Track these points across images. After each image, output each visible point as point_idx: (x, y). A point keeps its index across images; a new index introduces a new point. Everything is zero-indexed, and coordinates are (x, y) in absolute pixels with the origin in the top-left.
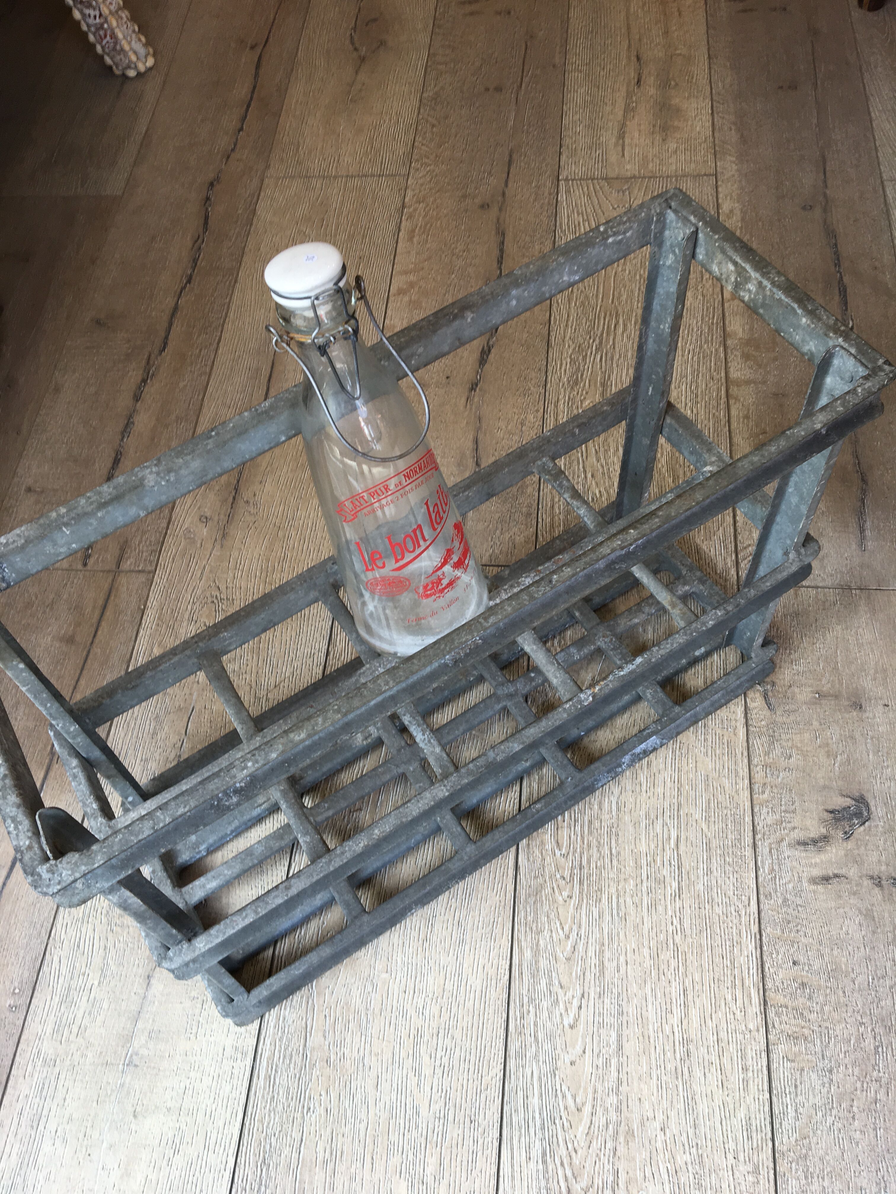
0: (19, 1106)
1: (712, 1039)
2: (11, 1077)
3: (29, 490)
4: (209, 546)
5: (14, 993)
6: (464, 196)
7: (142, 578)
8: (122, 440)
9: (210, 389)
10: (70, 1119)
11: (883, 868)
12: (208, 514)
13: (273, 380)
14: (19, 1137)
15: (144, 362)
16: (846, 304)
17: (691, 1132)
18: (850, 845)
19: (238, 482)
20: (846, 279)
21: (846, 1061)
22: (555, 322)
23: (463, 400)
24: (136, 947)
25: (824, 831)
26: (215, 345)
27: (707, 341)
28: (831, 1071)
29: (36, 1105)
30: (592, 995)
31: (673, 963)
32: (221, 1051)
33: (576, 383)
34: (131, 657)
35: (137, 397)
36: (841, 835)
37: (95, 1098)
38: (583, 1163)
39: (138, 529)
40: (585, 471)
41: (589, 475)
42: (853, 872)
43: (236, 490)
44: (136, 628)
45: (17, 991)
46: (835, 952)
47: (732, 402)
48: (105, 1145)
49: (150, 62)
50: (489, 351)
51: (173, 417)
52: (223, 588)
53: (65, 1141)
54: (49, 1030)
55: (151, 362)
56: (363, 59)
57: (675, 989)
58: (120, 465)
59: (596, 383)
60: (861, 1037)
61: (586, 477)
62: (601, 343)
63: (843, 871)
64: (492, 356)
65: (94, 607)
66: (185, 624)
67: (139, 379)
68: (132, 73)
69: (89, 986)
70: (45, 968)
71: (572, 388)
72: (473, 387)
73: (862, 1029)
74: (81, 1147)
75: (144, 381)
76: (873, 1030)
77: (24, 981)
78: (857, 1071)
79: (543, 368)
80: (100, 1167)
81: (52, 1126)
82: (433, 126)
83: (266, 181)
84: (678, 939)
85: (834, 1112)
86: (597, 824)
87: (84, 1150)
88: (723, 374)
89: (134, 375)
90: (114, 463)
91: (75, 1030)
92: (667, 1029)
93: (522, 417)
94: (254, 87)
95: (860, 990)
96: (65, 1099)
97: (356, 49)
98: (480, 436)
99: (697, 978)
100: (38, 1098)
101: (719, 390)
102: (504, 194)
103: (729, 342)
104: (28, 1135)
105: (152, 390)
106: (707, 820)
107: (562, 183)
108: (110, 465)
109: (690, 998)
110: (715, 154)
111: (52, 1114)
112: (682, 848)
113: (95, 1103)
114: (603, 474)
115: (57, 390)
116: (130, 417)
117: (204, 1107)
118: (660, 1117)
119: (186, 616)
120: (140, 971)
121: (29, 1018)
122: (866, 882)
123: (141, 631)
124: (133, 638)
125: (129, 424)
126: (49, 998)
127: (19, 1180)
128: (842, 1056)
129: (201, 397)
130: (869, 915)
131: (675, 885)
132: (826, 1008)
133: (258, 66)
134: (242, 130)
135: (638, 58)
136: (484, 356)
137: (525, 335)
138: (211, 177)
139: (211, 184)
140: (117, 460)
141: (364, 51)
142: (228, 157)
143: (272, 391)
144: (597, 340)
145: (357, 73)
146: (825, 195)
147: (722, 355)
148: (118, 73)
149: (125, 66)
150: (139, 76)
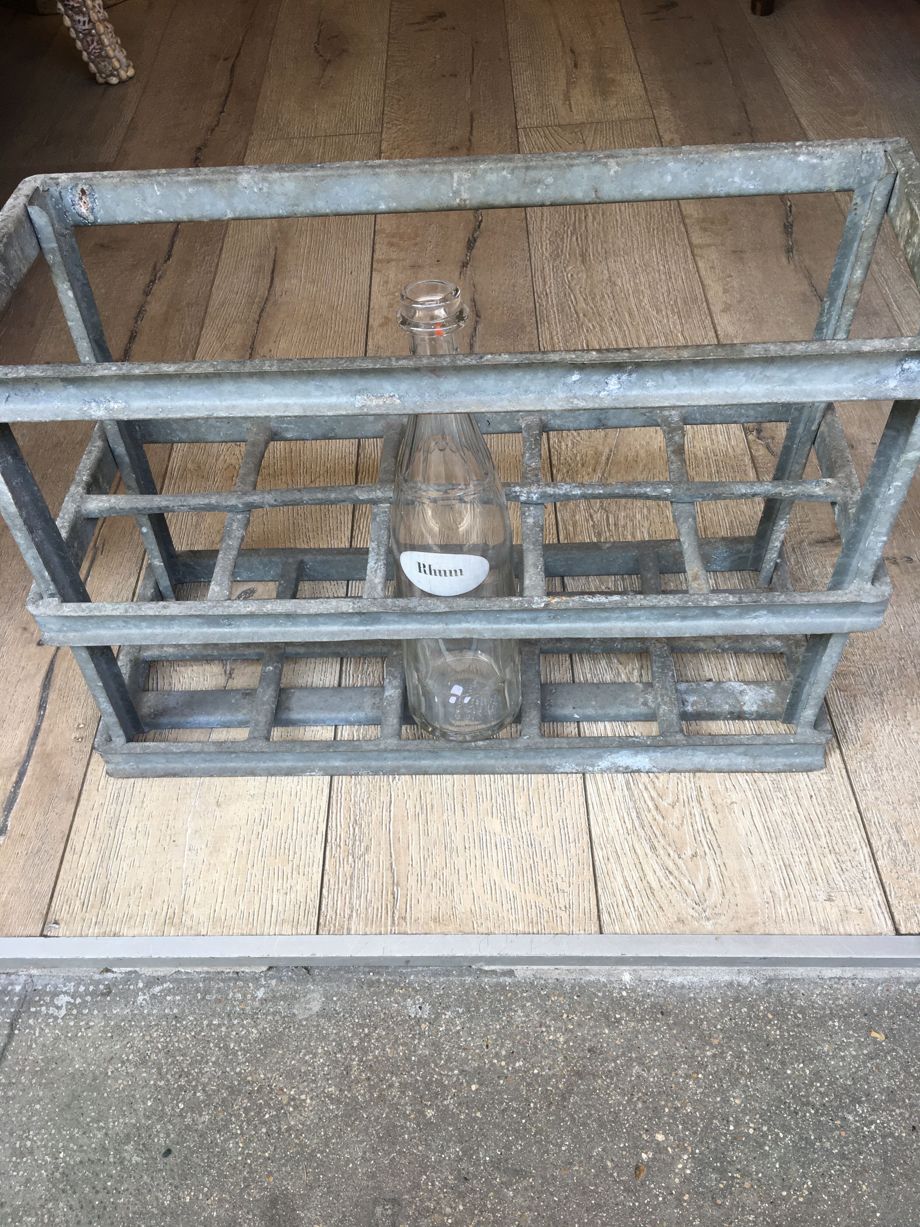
0: (95, 813)
2: (84, 792)
5: (78, 728)
6: (435, 144)
8: (136, 322)
9: (217, 282)
10: (150, 816)
11: (896, 551)
13: (276, 274)
14: (97, 837)
15: (150, 269)
19: (253, 343)
21: (894, 685)
22: (531, 218)
23: (457, 274)
24: (202, 679)
26: (218, 252)
27: (667, 222)
28: (881, 694)
29: (113, 811)
33: (558, 256)
34: (166, 473)
35: (147, 293)
37: (176, 797)
38: (666, 785)
40: (577, 313)
41: (581, 315)
43: (252, 349)
44: (168, 452)
45: (82, 726)
47: (697, 259)
48: (189, 832)
49: (131, 72)
50: (475, 240)
51: (184, 303)
53: (147, 834)
55: (157, 268)
56: (329, 62)
58: (137, 339)
59: (575, 254)
60: (902, 669)
61: (578, 317)
62: (575, 229)
64: (478, 244)
67: (147, 281)
68: (114, 80)
71: (555, 259)
72: (465, 265)
73: (903, 662)
74: (165, 836)
75: (153, 282)
76: (912, 662)
77: (89, 717)
78: (904, 692)
79: (526, 248)
80: (187, 848)
81: (132, 824)
82: (399, 100)
83: (251, 143)
85: (890, 722)
87: (168, 838)
88: (686, 241)
89: (141, 278)
90: (130, 338)
93: (513, 281)
94: (231, 84)
95: (894, 635)
96: (143, 802)
97: (321, 55)
98: (476, 297)
100: (114, 805)
101: (685, 252)
102: (470, 140)
103: (687, 221)
104: (107, 834)
105: (160, 288)
107: (521, 131)
108: (126, 341)
110: (651, 106)
111: (131, 814)
113: (175, 801)
114: (594, 313)
116: (142, 306)
117: (288, 789)
123: (174, 454)
124: (167, 459)
125: (140, 312)
127: (102, 871)
128: (888, 682)
129: (209, 288)
132: (867, 651)
133: (232, 71)
134: (223, 112)
135: (572, 51)
136: (471, 244)
137: (506, 229)
138: (198, 144)
139: (199, 149)
140: (132, 337)
141: (328, 56)
142: (213, 130)
143: (276, 279)
144: (571, 228)
145: (324, 71)
146: (750, 126)
147: (683, 229)
148: (101, 80)
149: (108, 73)
150: (122, 82)
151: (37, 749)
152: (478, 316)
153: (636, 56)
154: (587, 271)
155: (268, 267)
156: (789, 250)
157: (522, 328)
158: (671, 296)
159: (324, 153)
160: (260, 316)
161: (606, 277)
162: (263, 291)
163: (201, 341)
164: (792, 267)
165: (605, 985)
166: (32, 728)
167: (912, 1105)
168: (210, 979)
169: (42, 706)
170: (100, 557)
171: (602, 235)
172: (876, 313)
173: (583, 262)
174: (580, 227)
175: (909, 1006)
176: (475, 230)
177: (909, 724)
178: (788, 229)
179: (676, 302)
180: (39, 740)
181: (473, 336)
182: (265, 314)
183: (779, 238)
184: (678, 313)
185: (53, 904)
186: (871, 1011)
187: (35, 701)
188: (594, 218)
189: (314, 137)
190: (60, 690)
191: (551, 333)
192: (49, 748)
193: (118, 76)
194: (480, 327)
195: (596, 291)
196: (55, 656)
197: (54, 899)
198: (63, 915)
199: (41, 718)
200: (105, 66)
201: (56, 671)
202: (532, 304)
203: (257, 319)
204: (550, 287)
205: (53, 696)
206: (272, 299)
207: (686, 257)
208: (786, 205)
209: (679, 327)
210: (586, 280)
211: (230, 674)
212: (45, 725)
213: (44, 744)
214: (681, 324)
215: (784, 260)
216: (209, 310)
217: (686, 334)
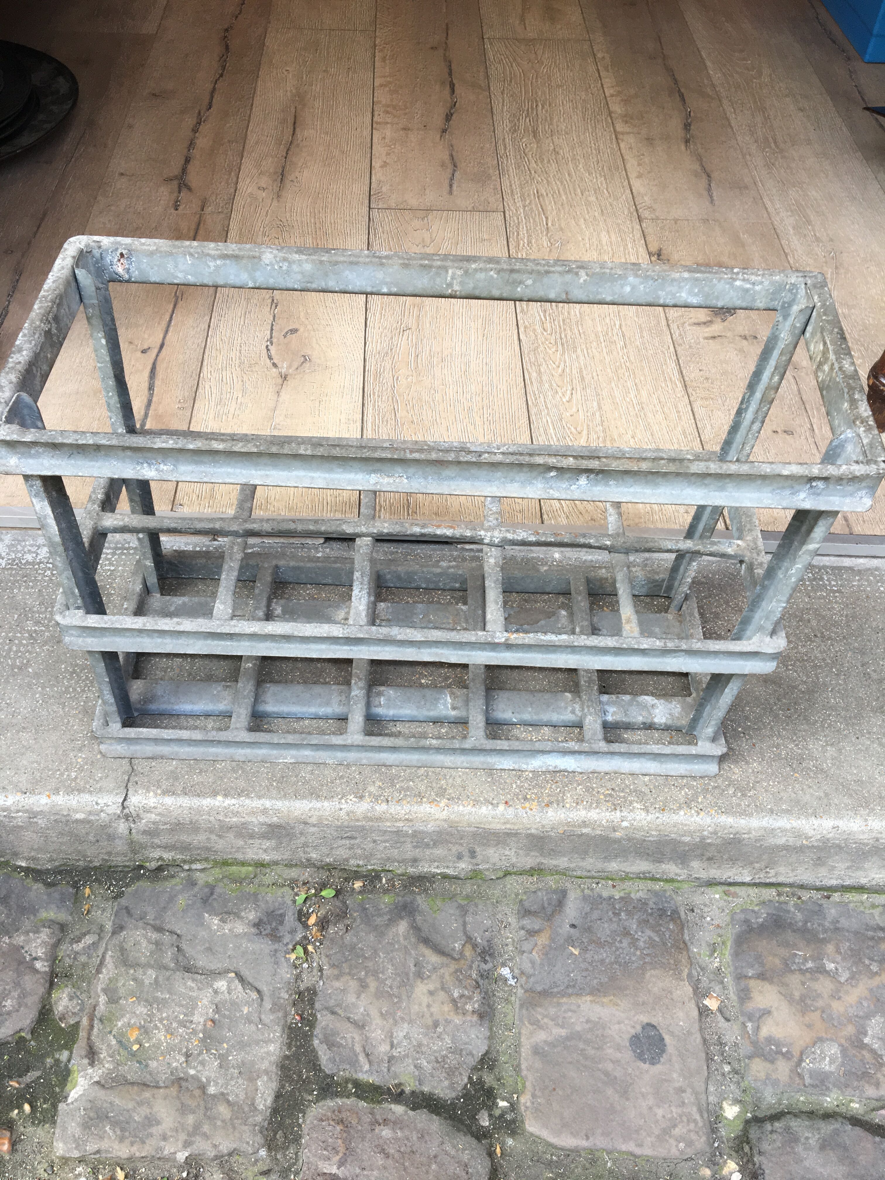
1: (656, 402)
3: (122, 174)
4: (270, 201)
5: (179, 402)
6: (419, 43)
7: (222, 216)
8: (189, 150)
9: (250, 128)
11: (747, 332)
12: (265, 186)
13: (297, 125)
15: (196, 115)
16: (684, 100)
17: (650, 438)
18: (726, 323)
19: (283, 171)
20: (682, 90)
22: (495, 103)
23: (439, 136)
24: (265, 379)
25: (709, 319)
26: (249, 106)
27: (598, 114)
30: (579, 389)
31: (627, 374)
32: (338, 421)
33: (515, 131)
35: (195, 130)
36: (719, 320)
39: (213, 193)
40: (529, 170)
42: (729, 334)
43: (282, 175)
46: (724, 365)
47: (620, 141)
50: (452, 115)
51: (226, 140)
52: (284, 220)
54: (212, 416)
55: (202, 114)
57: (630, 384)
58: (191, 163)
59: (528, 132)
61: (531, 173)
62: (528, 113)
63: (723, 334)
64: (454, 117)
65: (189, 229)
66: (260, 237)
67: (195, 122)
69: (235, 397)
70: (200, 390)
71: (513, 133)
72: (444, 131)
75: (199, 123)
77: (186, 397)
79: (491, 124)
82: (389, 8)
83: (269, 29)
84: (628, 364)
86: (568, 321)
88: (612, 129)
89: (190, 121)
90: (186, 162)
91: (230, 416)
92: (628, 400)
93: (481, 145)
98: (454, 154)
99: (642, 379)
101: (611, 136)
102: (446, 43)
103: (613, 115)
105: (204, 128)
106: (638, 316)
107: (486, 40)
108: (182, 162)
109: (640, 387)
110: (588, 31)
112: (624, 329)
115: (130, 127)
116: (193, 140)
118: (630, 433)
119: (261, 233)
120: (271, 390)
121: (195, 412)
122: (737, 338)
125: (191, 144)
126: (207, 403)
129: (245, 131)
130: (741, 350)
131: (622, 343)
132: (722, 387)
136: (448, 117)
137: (475, 108)
138: (226, 26)
139: (227, 30)
140: (187, 160)
142: (237, 17)
143: (297, 130)
144: (525, 112)
146: (662, 53)
147: (610, 121)
151: (151, 412)
152: (455, 166)
154: (538, 143)
155: (290, 120)
156: (687, 141)
157: (489, 177)
158: (600, 164)
159: (329, 42)
160: (287, 154)
161: (552, 148)
162: (287, 137)
163: (242, 167)
164: (689, 152)
165: (543, 559)
166: (146, 401)
167: (729, 620)
168: (285, 547)
169: (151, 388)
170: (180, 304)
171: (548, 119)
172: (746, 187)
173: (535, 136)
174: (532, 113)
175: (732, 574)
176: (451, 108)
178: (687, 126)
179: (603, 168)
180: (152, 407)
181: (452, 179)
182: (290, 153)
183: (680, 133)
184: (605, 176)
185: (177, 495)
186: (708, 575)
187: (146, 385)
188: (543, 107)
189: (321, 30)
190: (163, 380)
191: (510, 182)
192: (160, 412)
194: (457, 174)
195: (544, 157)
196: (156, 360)
197: (178, 493)
198: (185, 501)
199: (151, 395)
201: (158, 368)
202: (496, 162)
203: (285, 154)
204: (509, 151)
205: (158, 383)
206: (295, 143)
207: (611, 140)
208: (686, 110)
209: (605, 185)
210: (537, 150)
211: (285, 378)
212: (154, 399)
213: (156, 410)
214: (606, 183)
215: (683, 147)
216: (246, 147)
217: (610, 190)
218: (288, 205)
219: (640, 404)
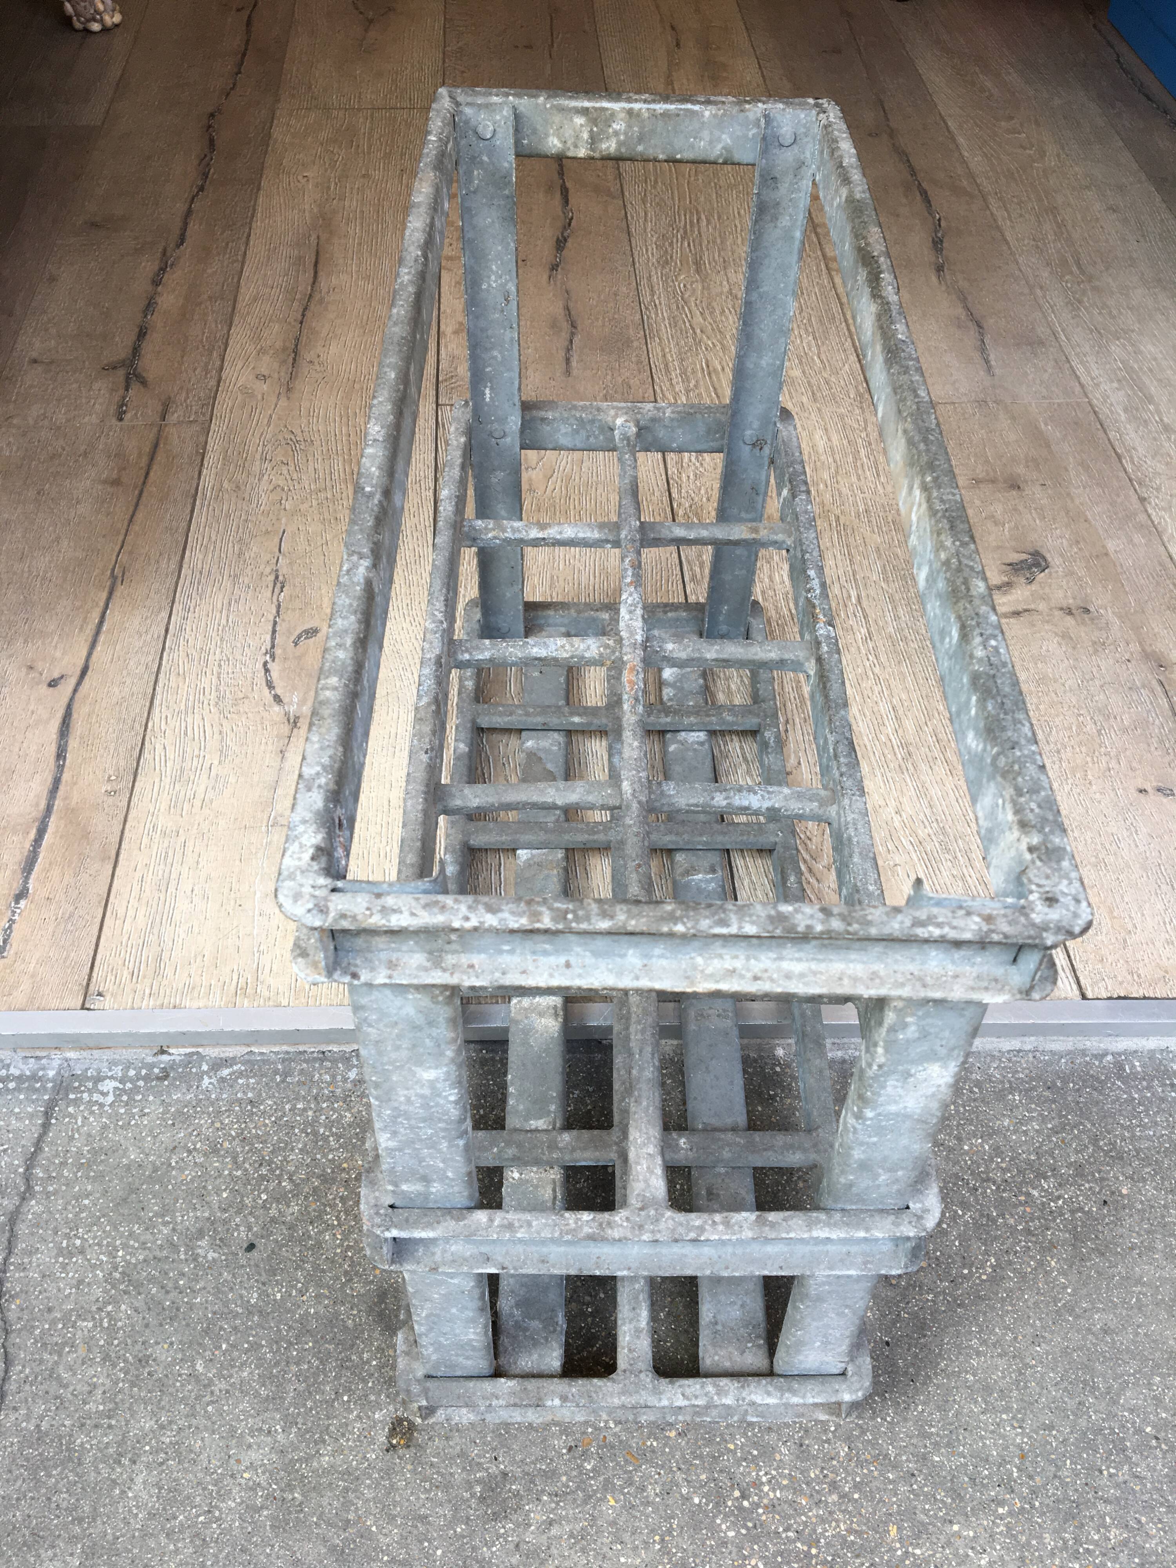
0: (138, 875)
1: (931, 740)
2: (122, 851)
3: (35, 361)
4: (274, 399)
5: (109, 780)
7: (196, 428)
8: (145, 317)
9: (246, 274)
10: (208, 878)
11: (1071, 601)
12: (266, 373)
13: (320, 266)
14: (144, 901)
15: (159, 255)
16: (929, 202)
17: (928, 812)
18: (1033, 587)
19: (296, 346)
20: (925, 185)
21: (1072, 743)
22: (632, 218)
23: (546, 276)
24: (259, 728)
25: (1006, 579)
26: (244, 239)
28: (1058, 752)
29: (160, 872)
30: (797, 720)
31: (877, 689)
32: (386, 803)
33: (667, 262)
34: (197, 493)
35: (157, 282)
36: (1023, 580)
37: (238, 857)
38: (819, 847)
39: (181, 388)
40: (693, 329)
41: (698, 331)
42: (1042, 606)
43: (295, 352)
44: (197, 469)
45: (113, 778)
46: (1040, 665)
47: (834, 273)
48: (258, 895)
49: (117, 18)
50: (566, 240)
51: (206, 297)
52: (297, 431)
53: (205, 897)
54: (164, 806)
55: (168, 254)
56: (371, 21)
57: (884, 708)
58: (147, 337)
59: (688, 263)
60: (1081, 725)
61: (695, 333)
62: (685, 232)
63: (1032, 606)
64: (569, 244)
65: (140, 455)
66: (258, 463)
67: (156, 268)
68: (96, 27)
69: (207, 765)
70: (146, 754)
71: (663, 267)
72: (554, 267)
73: (1081, 719)
74: (228, 900)
75: (163, 269)
76: (1092, 718)
77: (121, 769)
78: (1084, 749)
79: (628, 252)
80: (257, 913)
81: (185, 886)
82: (463, 72)
83: (278, 113)
84: (877, 670)
85: (1069, 782)
86: (771, 593)
87: (232, 902)
88: (819, 253)
89: (148, 266)
90: (139, 336)
91: (197, 803)
92: (883, 738)
93: (614, 289)
94: (248, 41)
95: (1071, 690)
96: (198, 863)
97: (361, 13)
98: (571, 305)
99: (904, 697)
100: (162, 866)
101: (818, 266)
103: (819, 230)
104: (156, 898)
105: (173, 277)
106: (886, 580)
108: (133, 337)
109: (901, 712)
111: (184, 875)
112: (865, 603)
113: (238, 862)
114: (713, 330)
115: (53, 279)
116: (152, 298)
117: (376, 849)
118: (892, 804)
119: (258, 456)
120: (270, 747)
121: (135, 799)
122: (1057, 613)
123: (205, 471)
124: (196, 476)
125: (150, 306)
126: (157, 780)
127: (154, 938)
128: (1066, 740)
129: (235, 280)
130: (1065, 636)
131: (864, 631)
132: (1041, 707)
133: (249, 23)
134: (240, 73)
135: (673, 28)
136: (561, 244)
137: (602, 228)
138: (210, 109)
139: (212, 115)
140: (142, 334)
141: (371, 14)
142: (228, 95)
143: (321, 273)
144: (681, 231)
145: (366, 31)
146: (888, 126)
147: (815, 239)
148: (78, 25)
149: (88, 16)
150: (105, 30)
151: (58, 803)
152: (573, 326)
153: (749, 36)
154: (703, 281)
155: (310, 259)
156: (939, 269)
157: (628, 343)
158: (804, 314)
159: (371, 129)
160: (303, 315)
161: (726, 289)
162: (304, 286)
163: (231, 342)
164: (944, 288)
165: (755, 1061)
166: (50, 780)
167: (1102, 1179)
168: (291, 1060)
169: (61, 754)
170: (120, 590)
171: (719, 241)
172: (1041, 343)
173: (698, 271)
174: (692, 231)
175: (1097, 1079)
176: (565, 228)
177: (1090, 783)
178: (937, 244)
179: (810, 320)
180: (61, 793)
181: (568, 350)
182: (309, 314)
183: (928, 255)
184: (814, 333)
185: (94, 975)
186: (1054, 1083)
187: (53, 749)
188: (709, 222)
189: (359, 110)
190: (81, 738)
191: (663, 350)
192: (73, 803)
193: (101, 21)
194: (576, 340)
195: (714, 304)
196: (72, 699)
197: (96, 969)
198: (108, 986)
199: (60, 769)
200: (85, 7)
201: (75, 716)
202: (638, 316)
203: (300, 318)
204: (659, 298)
205: (73, 743)
206: (317, 297)
207: (819, 271)
208: (934, 218)
209: (814, 349)
210: (702, 293)
211: (295, 723)
212: (66, 776)
213: (66, 798)
214: (817, 345)
215: (934, 279)
216: (239, 306)
217: (823, 357)
218: (305, 404)
219: (904, 745)
